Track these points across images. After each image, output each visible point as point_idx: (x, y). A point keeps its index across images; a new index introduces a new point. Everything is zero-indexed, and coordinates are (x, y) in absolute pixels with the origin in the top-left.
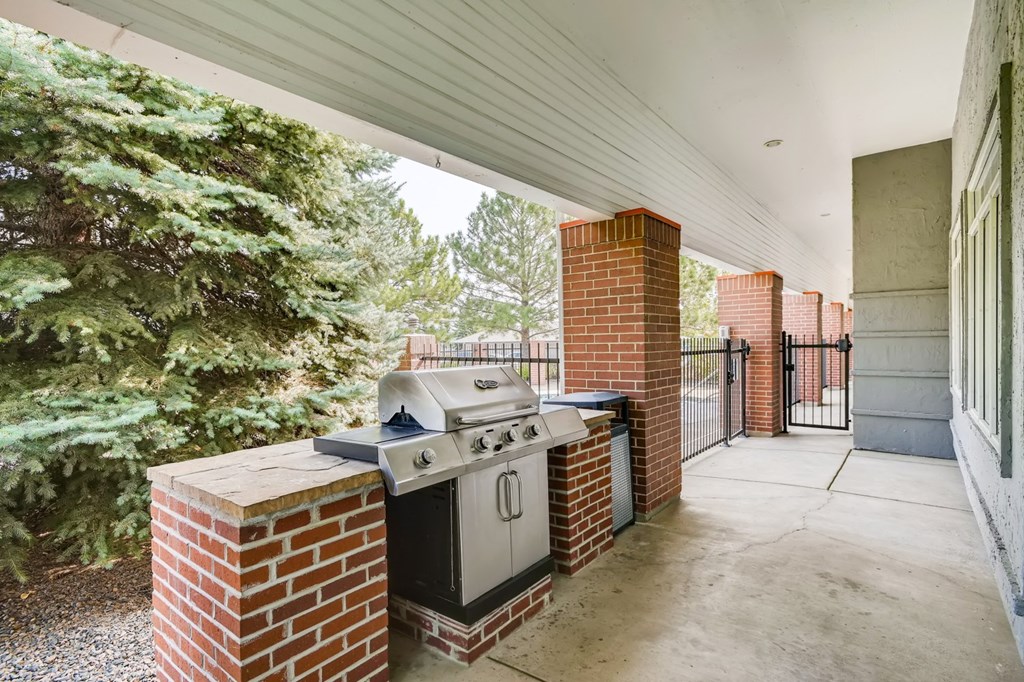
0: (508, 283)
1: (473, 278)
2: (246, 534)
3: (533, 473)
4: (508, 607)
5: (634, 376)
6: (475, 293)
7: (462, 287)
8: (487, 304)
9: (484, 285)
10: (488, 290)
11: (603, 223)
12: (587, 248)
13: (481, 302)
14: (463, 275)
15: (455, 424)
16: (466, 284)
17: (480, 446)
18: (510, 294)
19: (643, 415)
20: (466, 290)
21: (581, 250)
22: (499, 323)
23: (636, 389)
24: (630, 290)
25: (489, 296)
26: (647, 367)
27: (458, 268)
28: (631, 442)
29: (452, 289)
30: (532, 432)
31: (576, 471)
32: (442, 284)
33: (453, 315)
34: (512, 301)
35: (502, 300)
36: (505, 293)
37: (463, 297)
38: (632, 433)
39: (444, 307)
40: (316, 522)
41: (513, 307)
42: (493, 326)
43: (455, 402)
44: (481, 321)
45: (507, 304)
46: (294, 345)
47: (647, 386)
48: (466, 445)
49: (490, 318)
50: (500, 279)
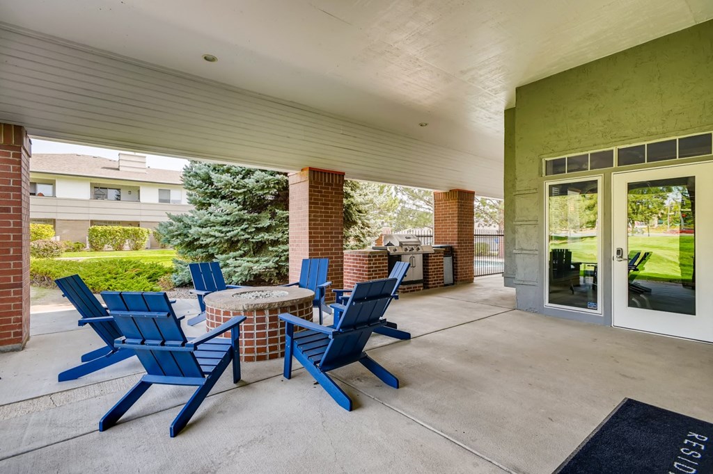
0: (425, 201)
1: (405, 198)
2: (369, 257)
3: (419, 259)
4: (412, 286)
5: (454, 240)
6: (406, 206)
7: (399, 203)
8: (413, 212)
9: (411, 202)
10: (414, 204)
11: (446, 193)
12: (441, 200)
13: (410, 210)
14: (400, 196)
15: (401, 244)
16: (401, 201)
17: (406, 249)
18: (427, 207)
19: (457, 252)
20: (401, 204)
21: (440, 201)
22: (419, 223)
23: (455, 244)
24: (453, 214)
25: (414, 208)
26: (458, 237)
27: (397, 192)
28: (453, 260)
29: (394, 205)
30: (418, 249)
31: (432, 263)
32: (388, 202)
33: (394, 218)
34: (428, 211)
35: (422, 210)
36: (423, 206)
37: (399, 208)
38: (453, 258)
39: (389, 214)
40: (377, 258)
41: (427, 214)
42: (416, 225)
43: (401, 240)
44: (410, 222)
45: (424, 212)
46: (351, 230)
47: (458, 243)
48: (404, 249)
49: (414, 220)
50: (421, 199)
